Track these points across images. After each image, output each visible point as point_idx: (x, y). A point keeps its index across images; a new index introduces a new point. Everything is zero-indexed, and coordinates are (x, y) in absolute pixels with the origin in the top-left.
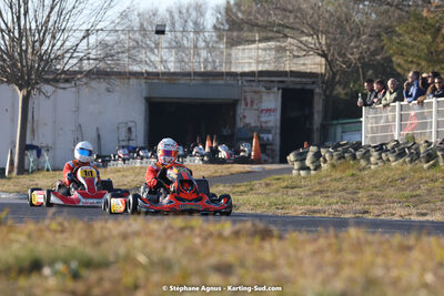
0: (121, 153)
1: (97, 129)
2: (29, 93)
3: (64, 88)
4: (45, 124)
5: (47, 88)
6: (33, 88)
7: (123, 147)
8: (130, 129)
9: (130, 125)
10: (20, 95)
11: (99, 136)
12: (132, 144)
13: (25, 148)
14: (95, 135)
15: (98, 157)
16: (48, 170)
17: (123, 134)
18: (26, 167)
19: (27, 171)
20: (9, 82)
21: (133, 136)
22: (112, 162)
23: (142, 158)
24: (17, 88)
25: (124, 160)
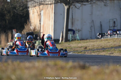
0: (109, 32)
1: (101, 22)
2: (69, 7)
3: (85, 5)
4: (78, 20)
5: (78, 5)
6: (71, 5)
7: (110, 30)
8: (114, 22)
9: (115, 20)
10: (66, 7)
11: (101, 25)
12: (116, 28)
13: (68, 30)
14: (99, 25)
15: (100, 34)
16: (78, 40)
17: (112, 24)
18: (69, 39)
19: (69, 40)
20: (61, 2)
21: (116, 25)
22: (105, 36)
23: (118, 34)
24: (64, 5)
25: (111, 35)
